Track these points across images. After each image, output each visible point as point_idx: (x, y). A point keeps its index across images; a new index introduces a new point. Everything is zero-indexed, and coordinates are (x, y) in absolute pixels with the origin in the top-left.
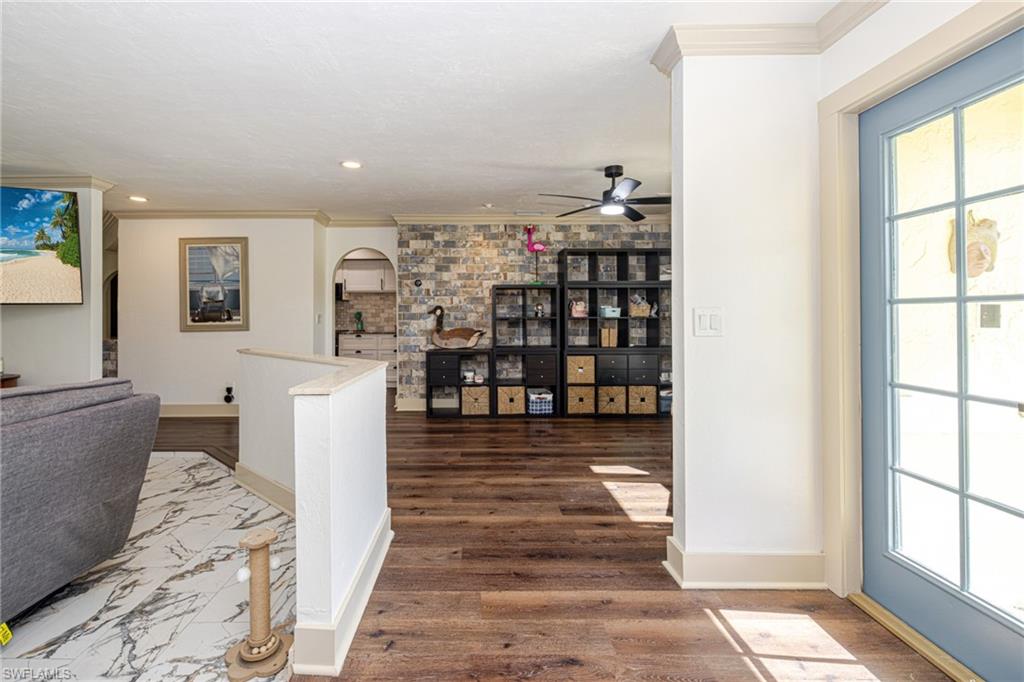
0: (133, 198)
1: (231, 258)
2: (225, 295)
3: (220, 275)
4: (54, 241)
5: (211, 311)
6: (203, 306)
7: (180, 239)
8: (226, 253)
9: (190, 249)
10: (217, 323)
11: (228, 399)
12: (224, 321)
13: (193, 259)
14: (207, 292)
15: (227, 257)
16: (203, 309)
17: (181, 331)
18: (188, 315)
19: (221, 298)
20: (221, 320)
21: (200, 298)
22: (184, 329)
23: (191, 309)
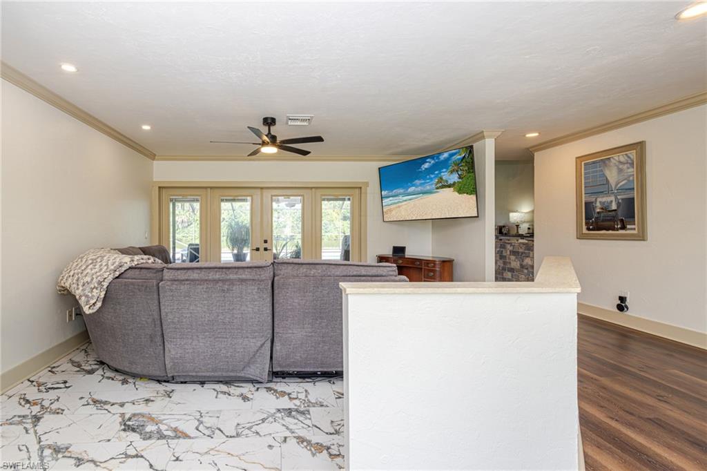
0: (528, 136)
1: (625, 167)
2: (619, 205)
3: (613, 187)
4: (451, 182)
5: (603, 221)
6: (596, 215)
7: (577, 158)
8: (620, 162)
9: (585, 164)
10: (610, 232)
11: (621, 307)
12: (617, 230)
13: (589, 173)
14: (600, 202)
15: (621, 166)
16: (597, 218)
17: (577, 238)
18: (584, 224)
19: (614, 207)
20: (614, 229)
21: (594, 208)
22: (581, 236)
23: (586, 219)
